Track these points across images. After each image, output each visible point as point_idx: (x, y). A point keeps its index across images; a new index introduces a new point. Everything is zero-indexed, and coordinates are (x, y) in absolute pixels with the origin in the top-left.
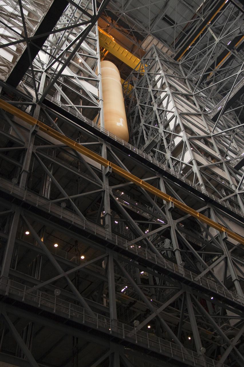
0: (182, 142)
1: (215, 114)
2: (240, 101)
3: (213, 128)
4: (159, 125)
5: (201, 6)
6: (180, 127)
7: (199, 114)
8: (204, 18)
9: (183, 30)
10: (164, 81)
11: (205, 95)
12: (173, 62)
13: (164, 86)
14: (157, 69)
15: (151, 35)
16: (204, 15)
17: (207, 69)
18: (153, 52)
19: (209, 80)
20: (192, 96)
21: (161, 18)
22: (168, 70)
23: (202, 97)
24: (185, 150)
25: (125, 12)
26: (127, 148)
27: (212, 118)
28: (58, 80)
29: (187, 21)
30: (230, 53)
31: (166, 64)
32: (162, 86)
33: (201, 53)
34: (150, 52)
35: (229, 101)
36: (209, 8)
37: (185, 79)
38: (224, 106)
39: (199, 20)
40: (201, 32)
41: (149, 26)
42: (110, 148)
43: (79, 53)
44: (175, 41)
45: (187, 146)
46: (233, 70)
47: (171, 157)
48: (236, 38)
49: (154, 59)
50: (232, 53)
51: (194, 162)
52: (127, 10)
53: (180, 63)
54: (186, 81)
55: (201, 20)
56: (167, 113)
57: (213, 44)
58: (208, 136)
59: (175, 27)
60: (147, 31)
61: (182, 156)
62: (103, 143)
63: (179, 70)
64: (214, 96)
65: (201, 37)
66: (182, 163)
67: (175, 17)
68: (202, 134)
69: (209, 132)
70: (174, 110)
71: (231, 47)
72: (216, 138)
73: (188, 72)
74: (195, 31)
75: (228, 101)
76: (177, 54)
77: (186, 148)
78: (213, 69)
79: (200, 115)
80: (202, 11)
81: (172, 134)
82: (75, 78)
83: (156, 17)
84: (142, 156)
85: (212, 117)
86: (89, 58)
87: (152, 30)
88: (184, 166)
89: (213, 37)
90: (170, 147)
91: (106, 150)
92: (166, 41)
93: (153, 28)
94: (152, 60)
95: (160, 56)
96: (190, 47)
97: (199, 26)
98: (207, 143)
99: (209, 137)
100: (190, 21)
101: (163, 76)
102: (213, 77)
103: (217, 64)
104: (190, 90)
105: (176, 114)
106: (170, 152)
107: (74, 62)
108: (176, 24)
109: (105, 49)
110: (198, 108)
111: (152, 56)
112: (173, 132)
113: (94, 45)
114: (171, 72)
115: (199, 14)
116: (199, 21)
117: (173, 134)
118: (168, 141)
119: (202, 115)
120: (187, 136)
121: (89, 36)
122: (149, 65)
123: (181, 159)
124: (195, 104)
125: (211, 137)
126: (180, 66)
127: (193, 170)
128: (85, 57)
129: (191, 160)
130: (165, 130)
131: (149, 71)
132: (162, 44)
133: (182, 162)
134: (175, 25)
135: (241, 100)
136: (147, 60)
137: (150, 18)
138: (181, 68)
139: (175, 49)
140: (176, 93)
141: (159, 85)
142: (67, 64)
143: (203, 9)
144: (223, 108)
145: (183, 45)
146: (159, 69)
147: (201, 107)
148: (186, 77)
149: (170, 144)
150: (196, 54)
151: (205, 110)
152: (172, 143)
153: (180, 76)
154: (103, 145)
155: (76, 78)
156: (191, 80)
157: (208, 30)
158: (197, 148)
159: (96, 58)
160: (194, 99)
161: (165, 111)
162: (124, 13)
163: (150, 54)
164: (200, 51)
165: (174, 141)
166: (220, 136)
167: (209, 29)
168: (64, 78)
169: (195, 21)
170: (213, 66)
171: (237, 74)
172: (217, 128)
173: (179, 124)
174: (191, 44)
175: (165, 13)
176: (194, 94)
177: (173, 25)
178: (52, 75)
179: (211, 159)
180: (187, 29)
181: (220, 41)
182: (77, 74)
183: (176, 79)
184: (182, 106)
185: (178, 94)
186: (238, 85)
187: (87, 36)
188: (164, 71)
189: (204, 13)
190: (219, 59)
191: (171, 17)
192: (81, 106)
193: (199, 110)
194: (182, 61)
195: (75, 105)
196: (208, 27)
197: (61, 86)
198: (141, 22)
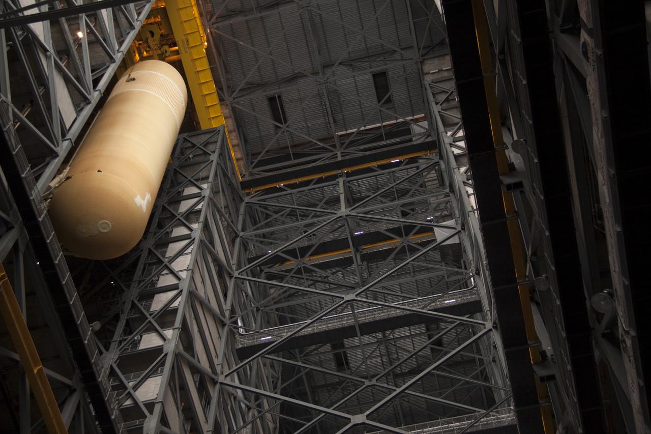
0: (159, 350)
1: (252, 344)
2: (302, 356)
3: (229, 370)
4: (131, 284)
5: (349, 131)
6: (175, 318)
7: (222, 322)
8: (342, 156)
9: (292, 147)
10: (199, 207)
11: (253, 294)
12: (236, 187)
13: (192, 216)
14: (202, 175)
15: (230, 106)
16: (347, 151)
17: (290, 247)
18: (213, 139)
19: (276, 272)
20: (231, 277)
21: (266, 93)
22: (219, 192)
23: (245, 293)
24: (153, 373)
25: (213, 30)
26: (60, 274)
27: (240, 349)
28: (12, 28)
29: (309, 136)
30: (350, 252)
31: (222, 178)
32: (191, 213)
33: (297, 210)
34: (208, 136)
35: (295, 338)
36: (363, 147)
37: (237, 236)
38: (282, 339)
39: (332, 151)
40: (323, 175)
41: (238, 89)
42: (22, 248)
43: (87, 19)
44: (263, 153)
45: (164, 366)
46: (332, 286)
47: (111, 366)
48: (378, 233)
49: (205, 153)
50: (353, 255)
51: (157, 409)
52: (218, 28)
53: (247, 199)
54: (238, 240)
55: (335, 156)
56: (165, 272)
57: (332, 211)
58: (213, 376)
59: (282, 130)
60: (226, 94)
61: (138, 380)
62: (16, 227)
63: (238, 210)
64: (267, 308)
65: (314, 184)
66: (129, 393)
67: (293, 113)
68: (204, 364)
69: (218, 369)
70: (183, 275)
71: (359, 242)
72: (223, 394)
73: (249, 228)
74: (314, 164)
75: (293, 336)
76: (250, 178)
77: (157, 369)
78: (301, 258)
79: (223, 325)
80: (347, 141)
81: (147, 318)
82: (48, 58)
83: (259, 85)
84: (75, 316)
85: (240, 346)
86: (99, 45)
87: (236, 100)
88: (128, 402)
89: (338, 200)
90: (122, 345)
91: (11, 245)
92: (246, 141)
93: (241, 99)
94: (201, 152)
95: (221, 156)
96: (282, 185)
97: (327, 162)
98: (202, 389)
99: (213, 379)
100: (314, 141)
101: (204, 197)
102: (289, 271)
103: (315, 253)
104: (234, 262)
105: (184, 286)
106: (118, 353)
107: (66, 26)
108: (287, 127)
109: (176, 48)
110: (227, 307)
111: (206, 144)
112: (153, 318)
113: (123, 31)
114: (221, 201)
115: (337, 141)
116: (331, 154)
117: (150, 322)
118: (129, 330)
119: (226, 328)
120: (177, 346)
121: (125, 9)
122: (189, 157)
123: (131, 384)
124: (225, 296)
125: (217, 382)
126: (243, 205)
127: (144, 425)
128: (93, 38)
129: (155, 401)
130: (138, 301)
131: (181, 167)
132: (237, 139)
133: (132, 391)
134: (283, 126)
135: (304, 356)
136: (189, 145)
137: (248, 77)
138: (242, 210)
139: (253, 168)
140: (206, 246)
141: (185, 206)
142: (52, 18)
143: (351, 138)
144: (274, 344)
145: (275, 173)
146: (205, 179)
147: (233, 311)
148: (242, 234)
149: (130, 337)
150: (287, 206)
151: (236, 323)
152: (136, 338)
153: (232, 222)
154: (14, 230)
155: (50, 57)
156: (245, 245)
157: (337, 180)
158: (180, 385)
159: (111, 58)
160: (231, 285)
161: (163, 265)
162: (210, 29)
163: (204, 138)
164: (297, 205)
165: (141, 337)
166: (233, 394)
167: (341, 180)
168: (26, 38)
169: (323, 148)
170: (304, 251)
171: (343, 298)
172: (235, 374)
173: (175, 311)
174: (287, 183)
175: (281, 92)
176: (236, 274)
177: (282, 124)
178: (7, 11)
179: (189, 429)
180: (298, 150)
181: (347, 216)
182: (59, 53)
183: (222, 222)
184: (203, 282)
185: (211, 253)
186: (329, 320)
187: (122, 6)
188: (212, 190)
189: (347, 147)
190: (324, 248)
191: (286, 106)
192: (23, 117)
193: (227, 314)
194: (253, 199)
195: (12, 105)
196: (341, 176)
197: (10, 46)
198: (227, 72)
